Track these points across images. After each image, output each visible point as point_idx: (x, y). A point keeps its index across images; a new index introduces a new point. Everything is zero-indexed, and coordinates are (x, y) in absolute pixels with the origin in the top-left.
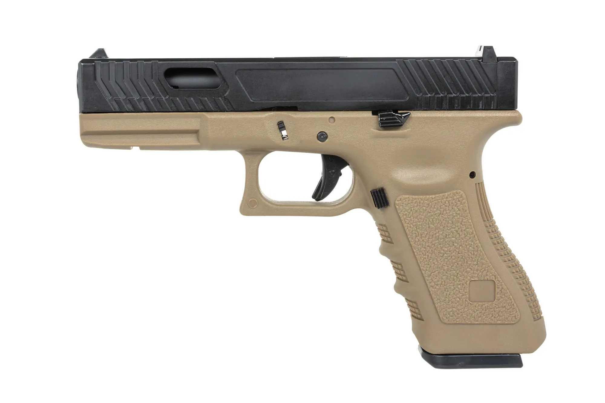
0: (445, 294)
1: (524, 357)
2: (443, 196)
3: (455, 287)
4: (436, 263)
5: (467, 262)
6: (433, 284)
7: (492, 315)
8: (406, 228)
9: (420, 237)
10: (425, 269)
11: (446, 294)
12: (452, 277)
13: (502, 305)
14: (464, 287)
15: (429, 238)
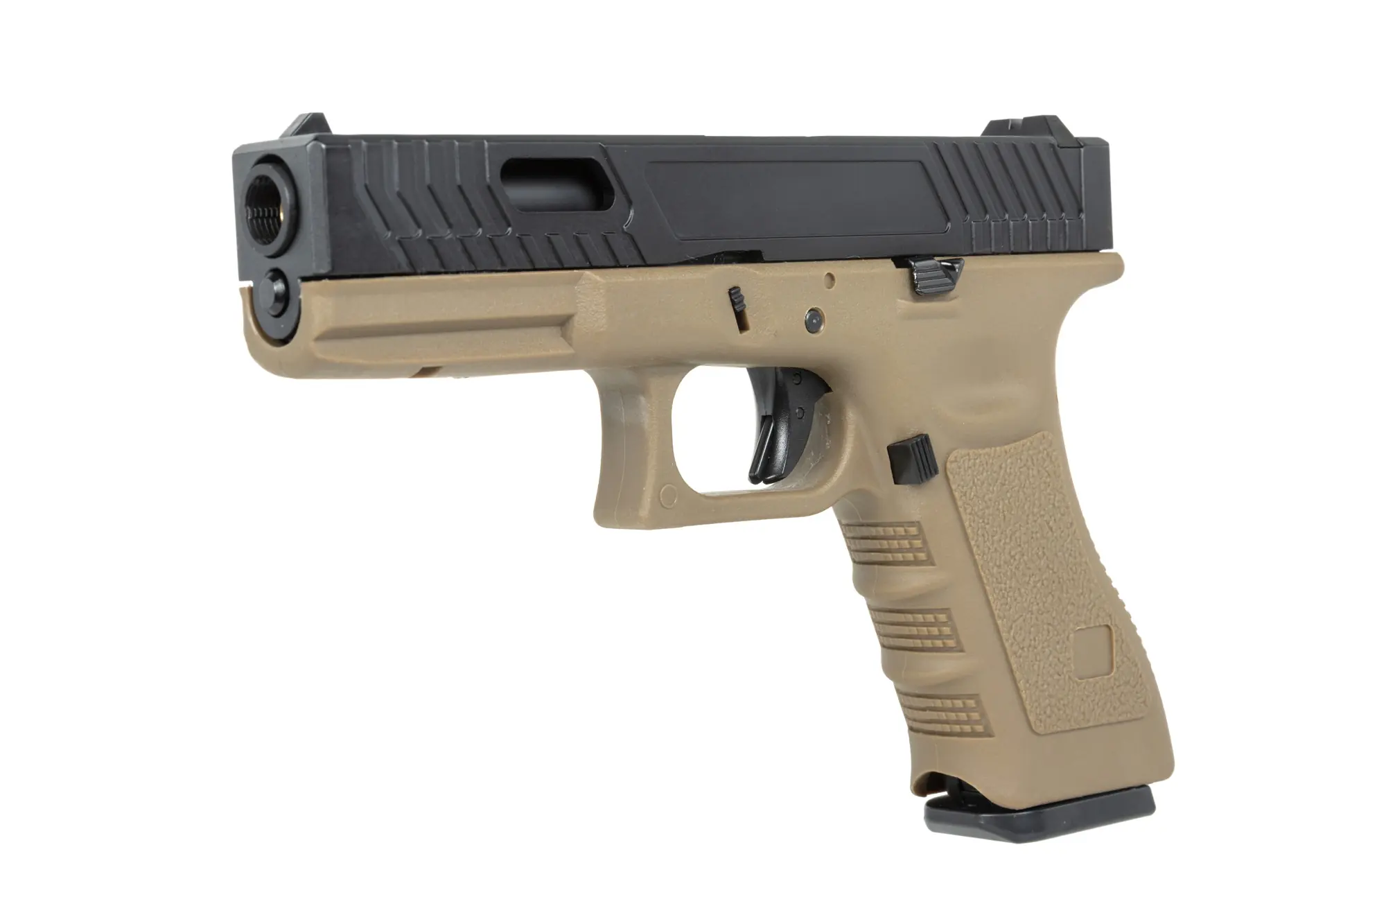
0: (1036, 667)
1: (1156, 789)
2: (1023, 445)
3: (1051, 649)
4: (1019, 599)
5: (1067, 590)
6: (1015, 648)
7: (1111, 702)
8: (967, 524)
9: (991, 542)
10: (1001, 615)
11: (1039, 666)
12: (1045, 627)
13: (1124, 679)
14: (1066, 648)
15: (1005, 543)
